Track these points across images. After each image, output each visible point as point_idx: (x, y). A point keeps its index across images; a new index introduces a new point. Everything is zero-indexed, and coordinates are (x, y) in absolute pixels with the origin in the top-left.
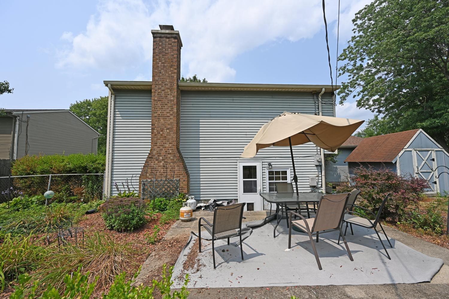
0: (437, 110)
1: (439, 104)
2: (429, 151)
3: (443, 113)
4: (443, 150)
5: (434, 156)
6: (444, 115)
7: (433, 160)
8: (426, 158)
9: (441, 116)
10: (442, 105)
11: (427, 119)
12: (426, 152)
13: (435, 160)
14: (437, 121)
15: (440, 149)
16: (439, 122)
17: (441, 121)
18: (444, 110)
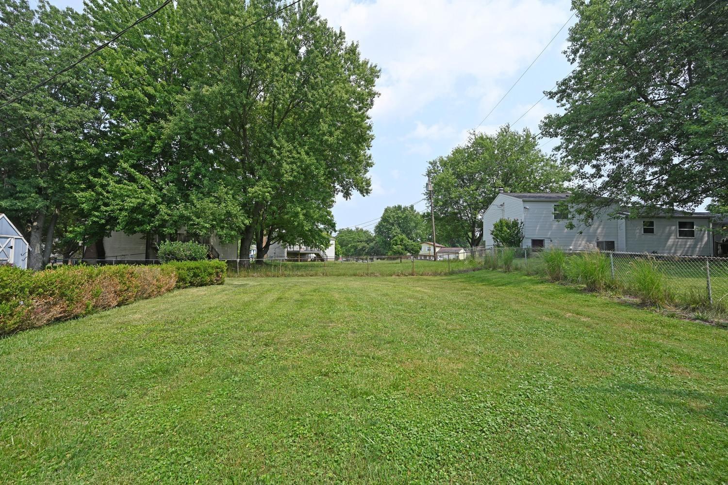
0: (20, 192)
1: (24, 184)
2: (9, 238)
3: (26, 197)
4: (23, 238)
5: (12, 244)
6: (27, 199)
7: (11, 247)
8: (4, 246)
9: (23, 198)
10: (26, 187)
11: (6, 198)
12: (5, 239)
13: (13, 248)
14: (18, 204)
15: (19, 237)
16: (21, 206)
17: (23, 205)
18: (28, 193)
